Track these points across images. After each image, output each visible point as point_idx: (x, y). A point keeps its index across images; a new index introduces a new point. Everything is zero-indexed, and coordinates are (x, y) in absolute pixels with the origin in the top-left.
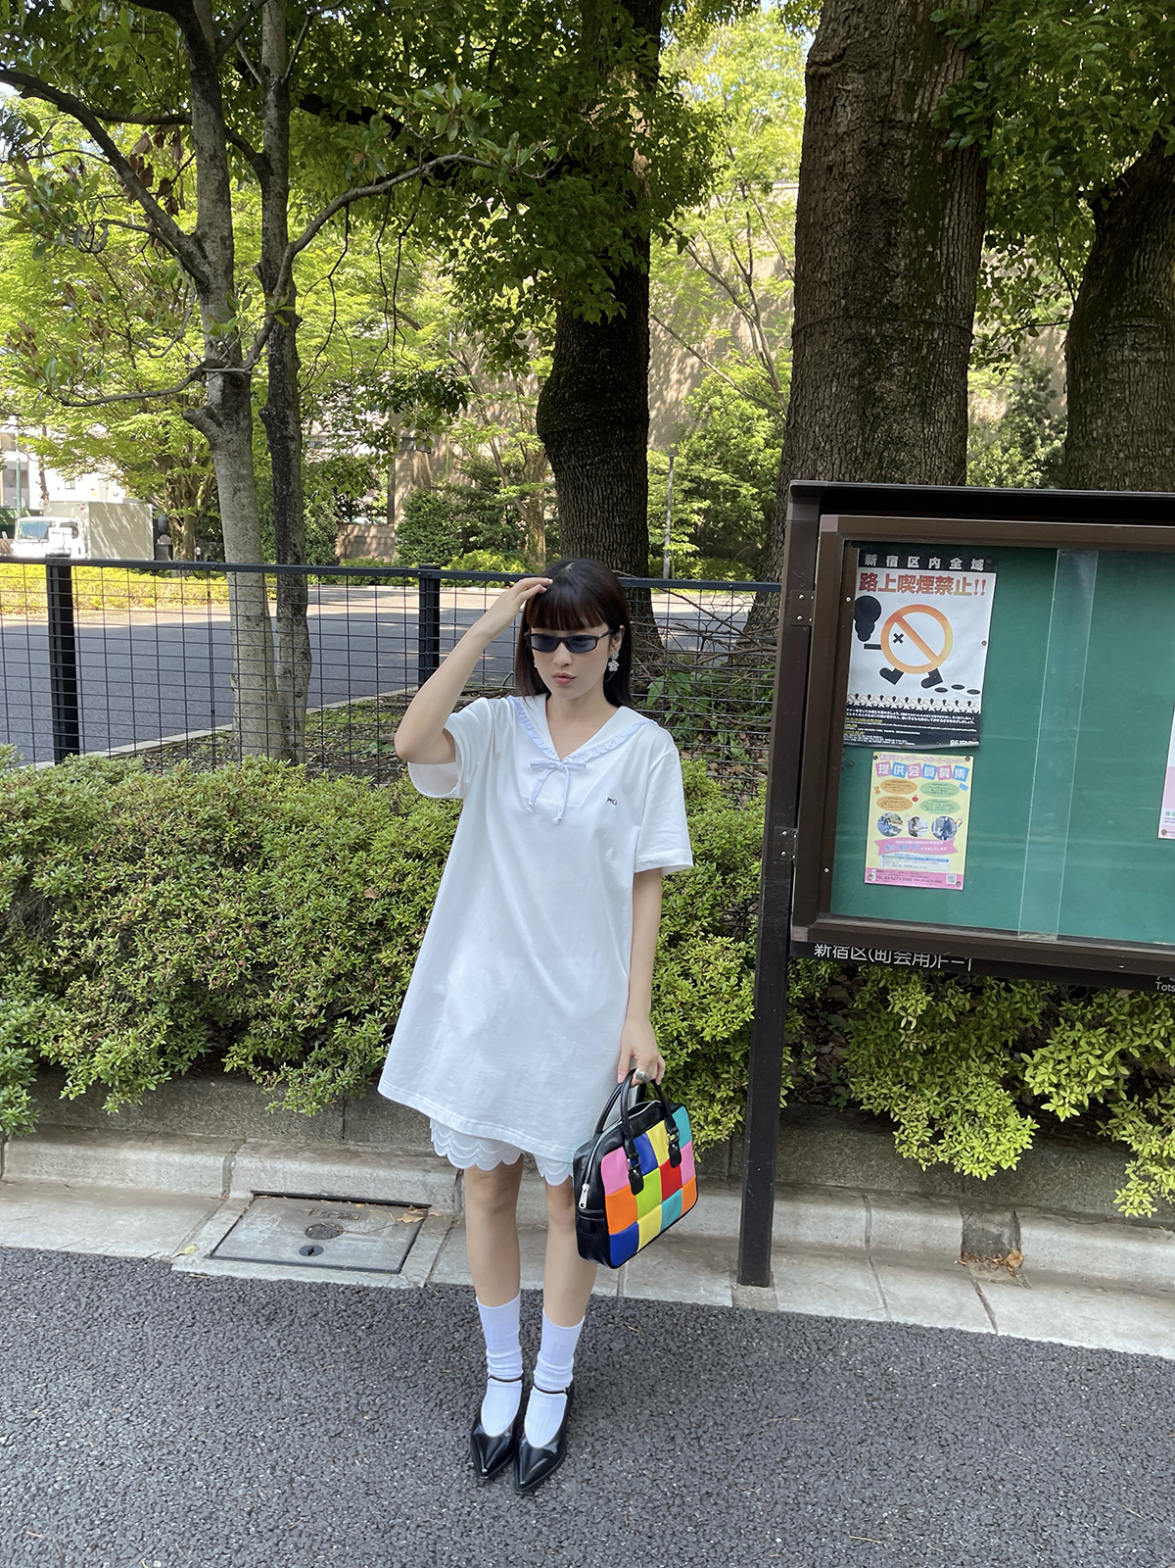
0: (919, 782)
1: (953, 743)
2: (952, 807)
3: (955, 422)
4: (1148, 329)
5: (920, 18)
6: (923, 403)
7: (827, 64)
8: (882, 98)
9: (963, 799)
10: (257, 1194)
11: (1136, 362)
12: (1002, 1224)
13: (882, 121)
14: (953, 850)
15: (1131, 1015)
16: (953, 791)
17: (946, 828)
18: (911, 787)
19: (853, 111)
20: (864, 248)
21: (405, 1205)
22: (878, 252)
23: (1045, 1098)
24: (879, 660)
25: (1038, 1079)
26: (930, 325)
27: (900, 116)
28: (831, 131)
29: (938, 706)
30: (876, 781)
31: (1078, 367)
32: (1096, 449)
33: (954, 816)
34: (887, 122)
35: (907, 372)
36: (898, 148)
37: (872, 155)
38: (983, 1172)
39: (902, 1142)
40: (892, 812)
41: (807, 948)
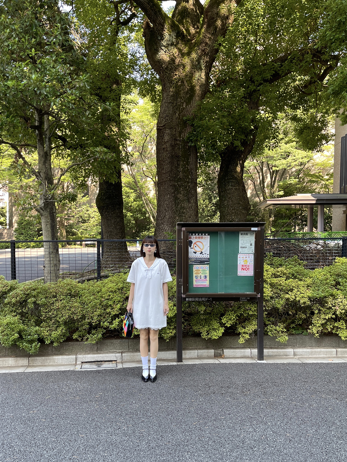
0: (201, 270)
1: (205, 263)
2: (206, 273)
3: (195, 203)
4: (234, 182)
5: (181, 118)
6: (188, 199)
7: (161, 127)
8: (174, 135)
9: (208, 272)
10: (82, 362)
11: (232, 189)
12: (220, 351)
13: (174, 139)
14: (207, 280)
15: (238, 309)
16: (206, 271)
17: (206, 277)
18: (200, 270)
19: (168, 137)
20: (173, 166)
21: (112, 361)
22: (176, 167)
23: (225, 324)
24: (193, 250)
25: (224, 321)
26: (188, 182)
27: (178, 138)
28: (163, 141)
29: (203, 257)
30: (194, 270)
31: (220, 190)
32: (226, 208)
33: (206, 275)
34: (176, 140)
35: (184, 192)
36: (178, 145)
37: (173, 146)
38: (216, 338)
39: (202, 336)
40: (197, 275)
41: (185, 299)
